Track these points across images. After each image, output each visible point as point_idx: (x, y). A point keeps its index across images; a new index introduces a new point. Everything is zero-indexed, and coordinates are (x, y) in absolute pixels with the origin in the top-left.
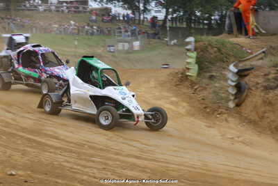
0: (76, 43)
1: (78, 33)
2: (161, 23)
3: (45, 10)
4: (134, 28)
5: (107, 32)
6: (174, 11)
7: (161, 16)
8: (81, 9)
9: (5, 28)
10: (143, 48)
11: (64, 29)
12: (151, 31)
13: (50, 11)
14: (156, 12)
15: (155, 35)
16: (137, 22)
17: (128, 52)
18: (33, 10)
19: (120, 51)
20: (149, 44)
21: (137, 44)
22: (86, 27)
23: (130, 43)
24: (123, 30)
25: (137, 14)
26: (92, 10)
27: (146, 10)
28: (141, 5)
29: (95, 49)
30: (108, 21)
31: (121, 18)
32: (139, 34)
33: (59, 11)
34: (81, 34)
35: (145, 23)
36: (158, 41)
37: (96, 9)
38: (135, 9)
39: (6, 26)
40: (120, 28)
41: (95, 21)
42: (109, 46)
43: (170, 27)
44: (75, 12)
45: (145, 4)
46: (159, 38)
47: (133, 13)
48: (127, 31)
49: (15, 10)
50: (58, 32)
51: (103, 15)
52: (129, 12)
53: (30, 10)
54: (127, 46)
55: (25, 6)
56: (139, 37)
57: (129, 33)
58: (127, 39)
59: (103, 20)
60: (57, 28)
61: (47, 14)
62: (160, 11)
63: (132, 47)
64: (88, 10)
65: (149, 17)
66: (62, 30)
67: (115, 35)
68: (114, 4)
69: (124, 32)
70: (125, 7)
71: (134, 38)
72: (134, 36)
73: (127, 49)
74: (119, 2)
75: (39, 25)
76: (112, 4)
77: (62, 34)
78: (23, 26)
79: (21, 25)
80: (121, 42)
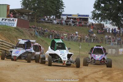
0: (80, 48)
1: (81, 41)
3: (58, 23)
8: (83, 24)
9: (32, 34)
11: (71, 37)
13: (61, 24)
17: (115, 56)
18: (49, 23)
22: (86, 36)
24: (112, 40)
31: (111, 32)
40: (110, 39)
41: (92, 33)
47: (119, 29)
48: (115, 41)
49: (37, 21)
50: (67, 39)
51: (98, 29)
52: (116, 28)
53: (48, 22)
55: (44, 19)
57: (116, 43)
59: (98, 32)
60: (67, 36)
61: (59, 26)
64: (88, 24)
68: (106, 22)
69: (113, 41)
70: (113, 24)
71: (119, 46)
72: (119, 45)
73: (114, 53)
74: (110, 20)
75: (54, 34)
76: (104, 21)
77: (69, 40)
78: (43, 34)
79: (42, 33)
80: (110, 48)
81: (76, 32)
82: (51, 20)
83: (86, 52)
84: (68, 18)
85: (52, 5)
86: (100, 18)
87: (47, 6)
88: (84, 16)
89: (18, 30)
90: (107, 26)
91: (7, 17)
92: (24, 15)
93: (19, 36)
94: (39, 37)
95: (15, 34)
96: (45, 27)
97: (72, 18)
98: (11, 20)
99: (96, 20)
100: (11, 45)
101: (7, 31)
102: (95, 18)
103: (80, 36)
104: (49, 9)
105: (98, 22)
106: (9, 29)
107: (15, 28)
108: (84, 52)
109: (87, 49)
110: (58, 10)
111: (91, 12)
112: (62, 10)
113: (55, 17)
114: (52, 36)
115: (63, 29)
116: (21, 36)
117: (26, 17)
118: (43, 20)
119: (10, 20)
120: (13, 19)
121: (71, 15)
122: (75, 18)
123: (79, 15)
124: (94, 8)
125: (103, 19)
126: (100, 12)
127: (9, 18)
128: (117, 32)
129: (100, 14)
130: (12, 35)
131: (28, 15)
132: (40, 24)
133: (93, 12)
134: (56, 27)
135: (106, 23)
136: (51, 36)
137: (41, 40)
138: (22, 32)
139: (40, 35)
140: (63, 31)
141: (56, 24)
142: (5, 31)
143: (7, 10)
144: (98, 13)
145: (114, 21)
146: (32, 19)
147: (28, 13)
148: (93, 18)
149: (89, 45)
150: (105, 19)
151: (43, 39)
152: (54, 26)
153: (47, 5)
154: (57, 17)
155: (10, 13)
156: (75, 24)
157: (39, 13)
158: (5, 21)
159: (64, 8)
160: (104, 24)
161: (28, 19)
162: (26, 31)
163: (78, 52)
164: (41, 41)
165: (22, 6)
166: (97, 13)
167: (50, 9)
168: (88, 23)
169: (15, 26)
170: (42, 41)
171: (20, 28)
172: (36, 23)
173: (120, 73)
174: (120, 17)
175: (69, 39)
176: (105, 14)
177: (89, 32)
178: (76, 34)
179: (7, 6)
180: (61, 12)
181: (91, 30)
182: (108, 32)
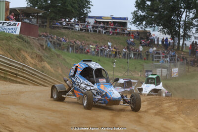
0: (114, 66)
3: (81, 30)
5: (145, 57)
8: (118, 31)
9: (42, 46)
10: (181, 76)
11: (101, 50)
13: (87, 30)
16: (176, 47)
17: (166, 78)
18: (69, 28)
20: (188, 71)
21: (175, 71)
22: (124, 49)
23: (169, 69)
24: (161, 56)
25: (176, 39)
27: (186, 36)
28: (182, 30)
29: (133, 73)
30: (146, 45)
31: (160, 43)
32: (178, 60)
33: (96, 31)
34: (118, 56)
38: (174, 34)
39: (44, 43)
40: (159, 54)
42: (147, 71)
45: (185, 30)
47: (173, 38)
48: (166, 57)
49: (50, 27)
50: (94, 53)
51: (142, 38)
52: (169, 37)
53: (65, 28)
54: (165, 71)
55: (61, 24)
56: (179, 63)
57: (168, 59)
58: (166, 65)
60: (94, 49)
61: (83, 33)
63: (170, 73)
64: (126, 32)
65: (188, 43)
66: (100, 51)
67: (153, 60)
68: (153, 28)
69: (163, 57)
70: (164, 31)
71: (172, 64)
72: (173, 62)
73: (165, 75)
74: (158, 25)
75: (76, 45)
76: (151, 27)
77: (98, 55)
78: (60, 45)
79: (58, 44)
80: (159, 68)
81: (109, 43)
82: (71, 25)
83: (124, 73)
84: (96, 22)
85: (74, 3)
86: (144, 23)
87: (66, 5)
88: (120, 19)
89: (22, 39)
90: (154, 35)
91: (5, 20)
92: (31, 17)
93: (24, 48)
94: (53, 50)
95: (17, 45)
96: (63, 35)
97: (103, 22)
98: (12, 24)
99: (139, 25)
100: (11, 61)
101: (6, 41)
102: (137, 23)
103: (114, 50)
104: (68, 9)
105: (142, 28)
106: (9, 38)
107: (18, 37)
108: (120, 72)
109: (125, 68)
110: (82, 10)
111: (132, 13)
112: (88, 10)
113: (77, 20)
114: (73, 49)
115: (88, 38)
116: (27, 48)
117: (34, 21)
118: (59, 24)
119: (10, 25)
120: (15, 23)
121: (101, 18)
122: (107, 23)
123: (113, 18)
124: (136, 7)
125: (149, 23)
126: (144, 13)
127: (8, 22)
128: (170, 43)
129: (144, 16)
130: (13, 47)
131: (38, 17)
132: (55, 30)
133: (134, 13)
134: (79, 34)
135: (154, 30)
136: (71, 49)
137: (57, 54)
138: (28, 43)
139: (55, 48)
140: (89, 41)
141: (78, 30)
142: (3, 40)
143: (6, 9)
144: (142, 14)
145: (165, 26)
146: (43, 22)
147: (38, 13)
148: (134, 22)
149: (127, 63)
150: (152, 24)
151: (58, 53)
152: (75, 33)
153: (65, 3)
154: (80, 20)
155: (10, 13)
156: (107, 32)
157: (54, 14)
158: (3, 25)
159: (91, 7)
160: (151, 32)
161: (37, 23)
162: (34, 40)
163: (112, 73)
164: (56, 56)
165: (27, 4)
166: (140, 15)
167: (70, 8)
168: (126, 29)
169: (18, 33)
170: (58, 56)
171: (25, 37)
172: (48, 30)
173: (174, 105)
174: (174, 21)
175: (98, 53)
176: (152, 16)
177: (128, 44)
178: (109, 46)
179: (6, 4)
180: (87, 13)
181: (131, 40)
182: (156, 43)
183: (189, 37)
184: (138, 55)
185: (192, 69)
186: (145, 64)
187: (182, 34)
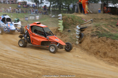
2: (48, 8)
4: (36, 10)
5: (25, 12)
6: (54, 3)
7: (48, 5)
10: (40, 19)
12: (44, 12)
14: (46, 3)
15: (45, 13)
16: (38, 8)
19: (30, 20)
20: (43, 17)
21: (38, 17)
23: (35, 16)
25: (38, 4)
26: (19, 3)
27: (42, 3)
30: (26, 7)
32: (39, 13)
33: (4, 3)
34: (14, 12)
35: (41, 8)
36: (47, 16)
37: (21, 2)
42: (26, 18)
43: (52, 10)
44: (12, 3)
46: (47, 15)
54: (33, 18)
56: (39, 14)
58: (34, 15)
62: (47, 3)
63: (35, 18)
65: (43, 5)
66: (6, 11)
67: (28, 13)
183: (43, 3)
184: (22, 12)
185: (44, 16)
186: (25, 15)
187: (40, 2)
